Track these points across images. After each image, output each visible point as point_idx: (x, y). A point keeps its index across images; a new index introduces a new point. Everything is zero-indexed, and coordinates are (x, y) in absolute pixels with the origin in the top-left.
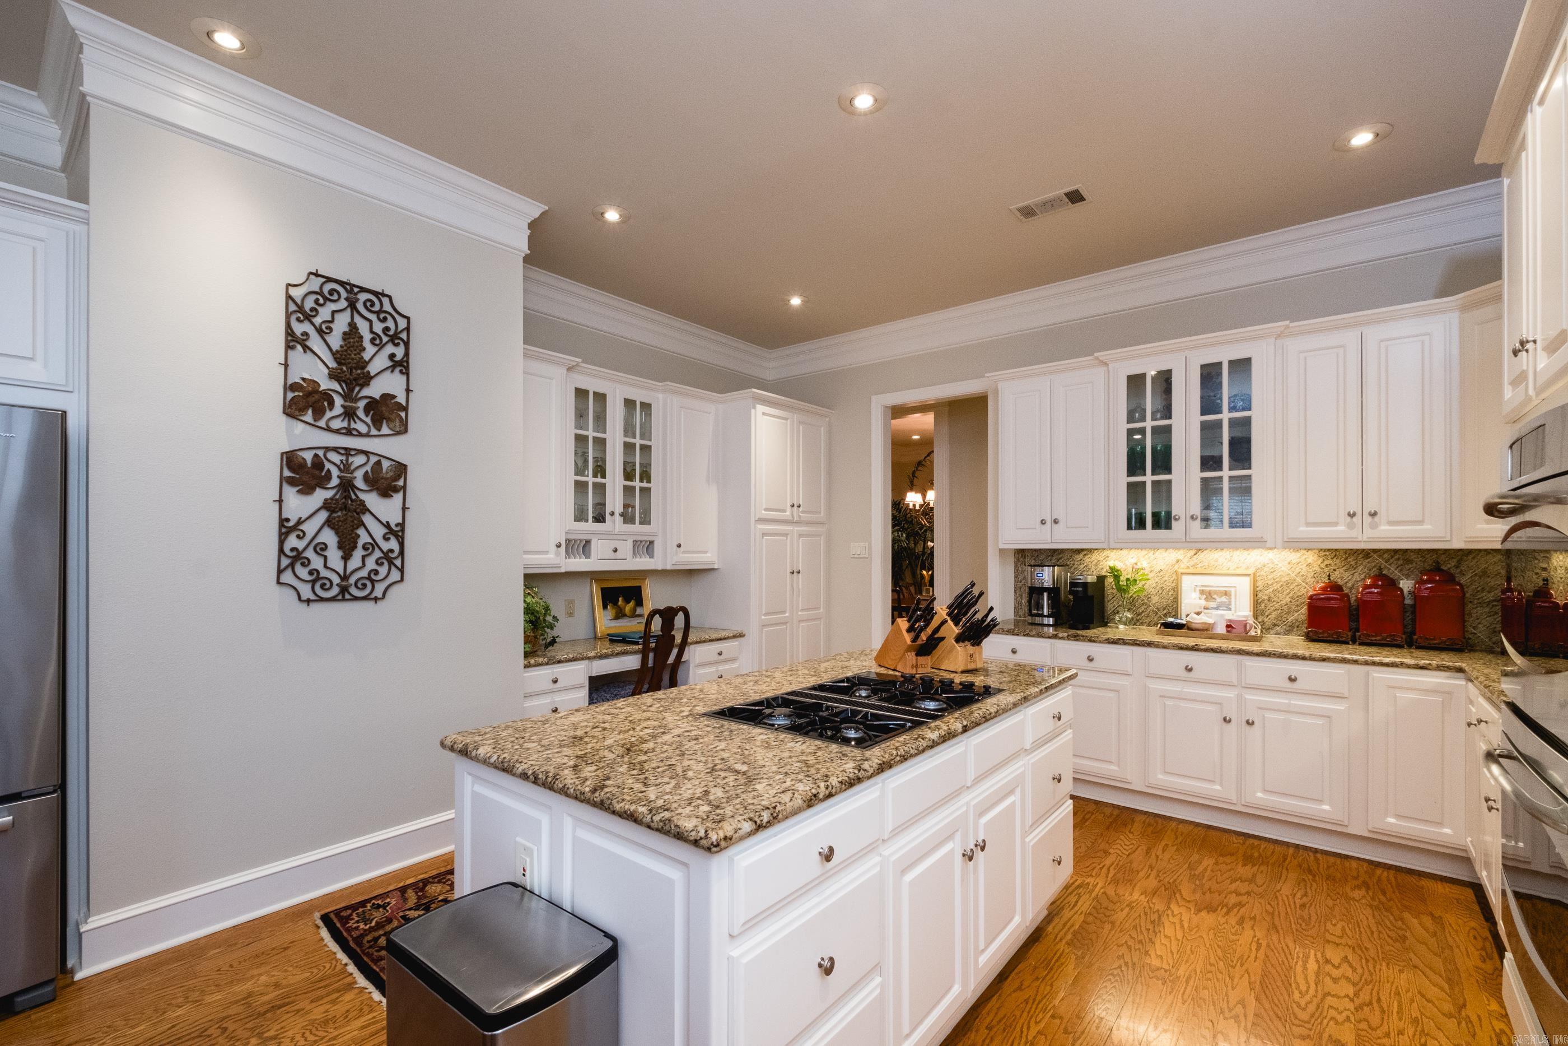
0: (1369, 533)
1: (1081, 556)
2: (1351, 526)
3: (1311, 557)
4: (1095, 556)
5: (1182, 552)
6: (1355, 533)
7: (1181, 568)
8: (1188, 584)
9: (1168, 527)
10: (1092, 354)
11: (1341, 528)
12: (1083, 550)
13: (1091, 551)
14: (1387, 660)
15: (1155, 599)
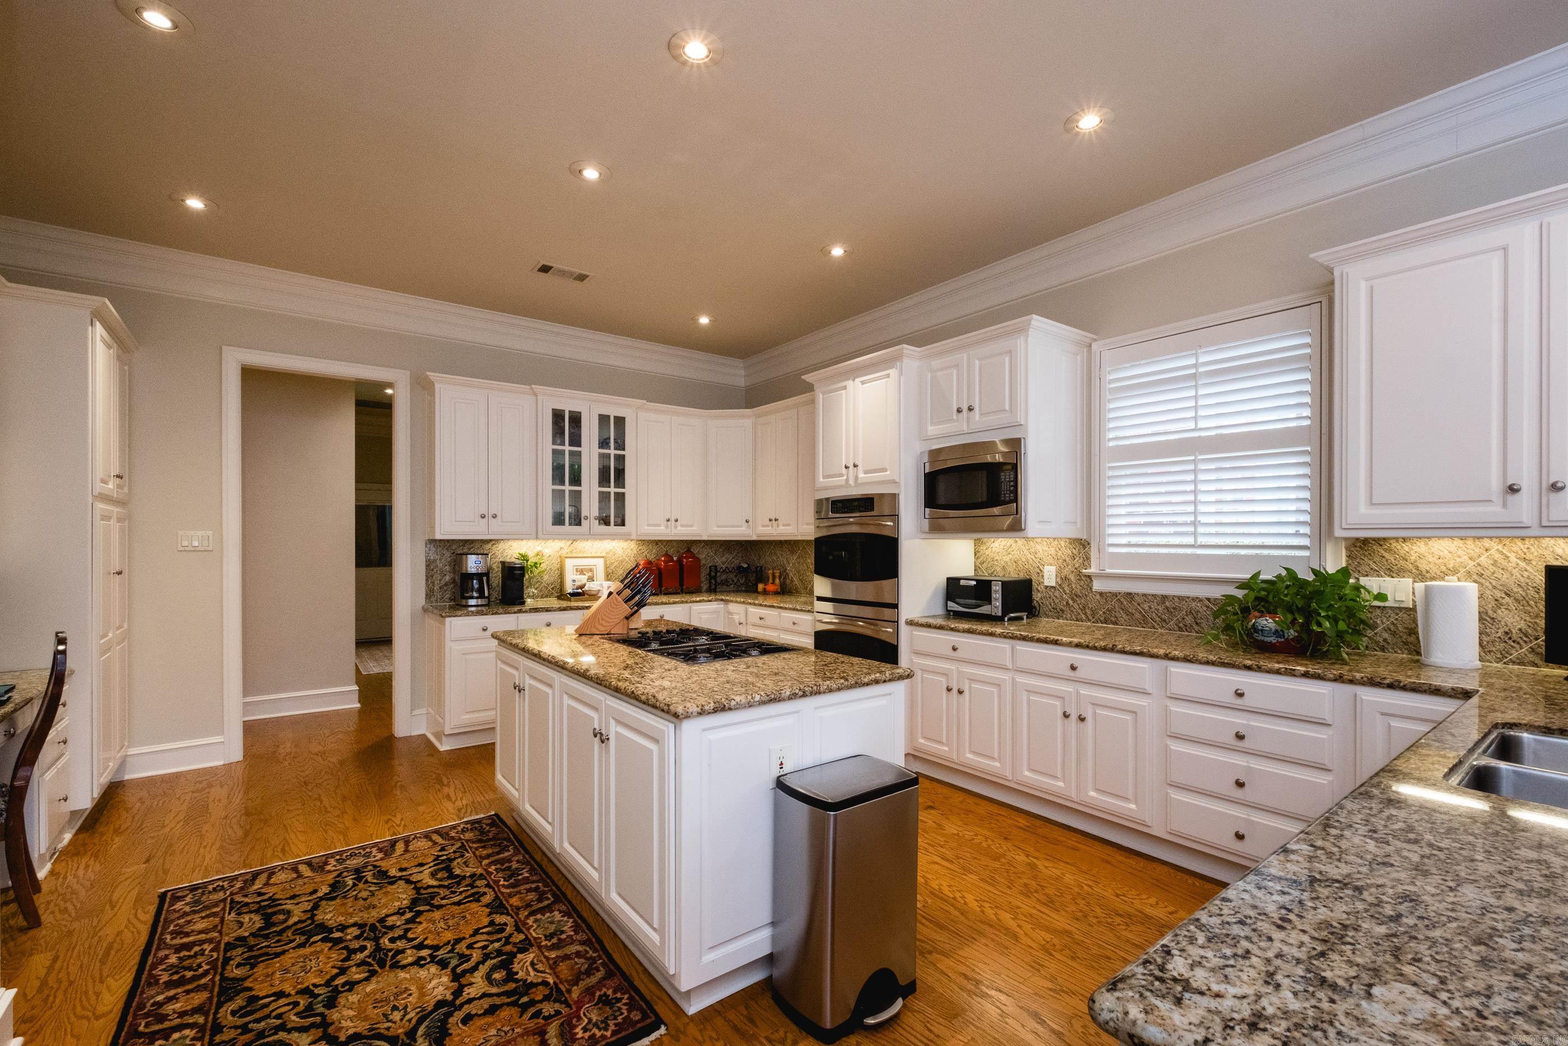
0: (674, 531)
1: (489, 545)
2: (667, 527)
3: (633, 545)
4: (501, 546)
5: (563, 541)
6: (668, 531)
7: (564, 553)
8: (570, 565)
9: (579, 524)
10: (530, 385)
11: (663, 528)
12: (491, 540)
13: (497, 541)
14: (698, 599)
15: (546, 578)
